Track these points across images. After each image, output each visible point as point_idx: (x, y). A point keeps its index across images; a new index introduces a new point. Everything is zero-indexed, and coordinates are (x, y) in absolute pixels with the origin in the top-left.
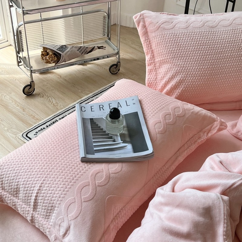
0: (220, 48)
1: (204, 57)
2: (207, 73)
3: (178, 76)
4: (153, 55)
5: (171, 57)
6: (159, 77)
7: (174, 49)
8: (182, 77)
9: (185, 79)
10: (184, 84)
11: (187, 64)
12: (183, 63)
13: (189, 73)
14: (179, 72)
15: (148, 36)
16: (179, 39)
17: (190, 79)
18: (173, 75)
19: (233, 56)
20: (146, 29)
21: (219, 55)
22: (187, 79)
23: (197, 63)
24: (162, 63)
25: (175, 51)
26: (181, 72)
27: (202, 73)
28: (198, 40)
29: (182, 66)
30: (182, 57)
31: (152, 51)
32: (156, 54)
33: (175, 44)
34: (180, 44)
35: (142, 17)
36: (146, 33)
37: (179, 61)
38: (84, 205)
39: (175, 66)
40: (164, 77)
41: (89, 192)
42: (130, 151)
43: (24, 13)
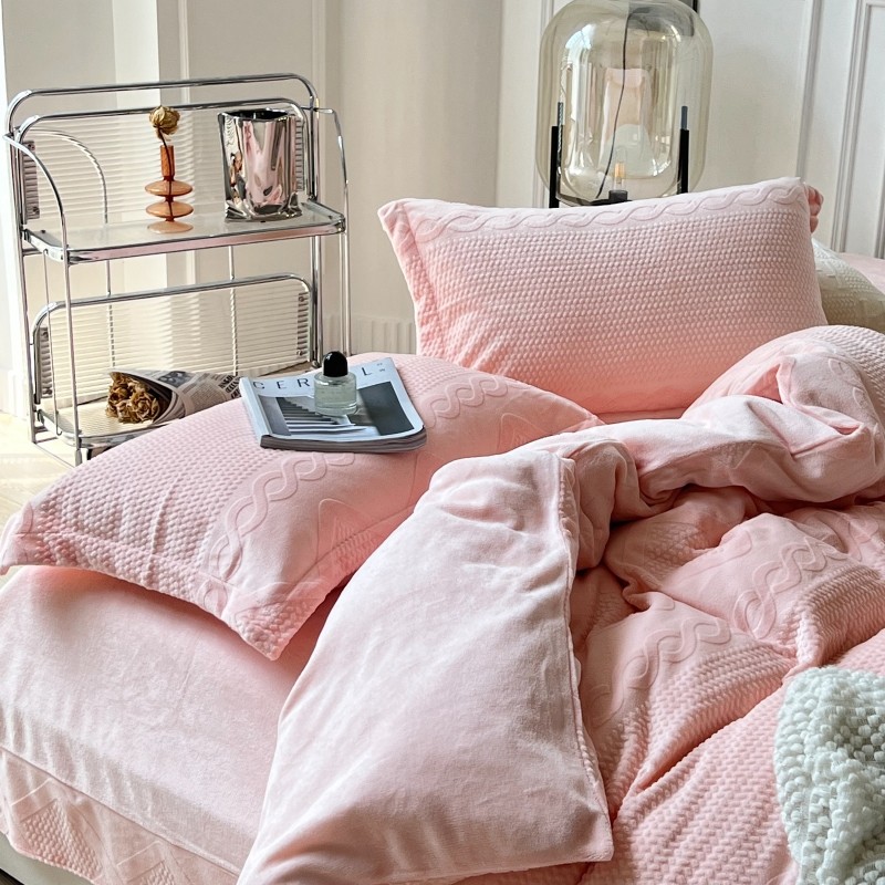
0: (597, 270)
1: (557, 292)
2: (569, 328)
3: (496, 338)
4: (433, 297)
5: (476, 293)
6: (450, 349)
7: (482, 275)
8: (505, 340)
9: (515, 345)
10: (512, 356)
11: (516, 307)
12: (507, 307)
13: (523, 330)
14: (498, 329)
15: (417, 253)
16: (494, 252)
17: (527, 344)
18: (483, 337)
19: (631, 289)
20: (413, 236)
21: (597, 287)
22: (518, 343)
23: (541, 306)
24: (455, 312)
25: (486, 280)
26: (504, 327)
27: (557, 329)
28: (542, 252)
29: (505, 312)
30: (504, 292)
31: (429, 287)
32: (439, 295)
33: (485, 263)
34: (497, 262)
35: (399, 210)
36: (411, 246)
37: (497, 301)
38: (272, 506)
39: (486, 315)
40: (461, 345)
41: (282, 487)
42: (370, 433)
43: (72, 258)
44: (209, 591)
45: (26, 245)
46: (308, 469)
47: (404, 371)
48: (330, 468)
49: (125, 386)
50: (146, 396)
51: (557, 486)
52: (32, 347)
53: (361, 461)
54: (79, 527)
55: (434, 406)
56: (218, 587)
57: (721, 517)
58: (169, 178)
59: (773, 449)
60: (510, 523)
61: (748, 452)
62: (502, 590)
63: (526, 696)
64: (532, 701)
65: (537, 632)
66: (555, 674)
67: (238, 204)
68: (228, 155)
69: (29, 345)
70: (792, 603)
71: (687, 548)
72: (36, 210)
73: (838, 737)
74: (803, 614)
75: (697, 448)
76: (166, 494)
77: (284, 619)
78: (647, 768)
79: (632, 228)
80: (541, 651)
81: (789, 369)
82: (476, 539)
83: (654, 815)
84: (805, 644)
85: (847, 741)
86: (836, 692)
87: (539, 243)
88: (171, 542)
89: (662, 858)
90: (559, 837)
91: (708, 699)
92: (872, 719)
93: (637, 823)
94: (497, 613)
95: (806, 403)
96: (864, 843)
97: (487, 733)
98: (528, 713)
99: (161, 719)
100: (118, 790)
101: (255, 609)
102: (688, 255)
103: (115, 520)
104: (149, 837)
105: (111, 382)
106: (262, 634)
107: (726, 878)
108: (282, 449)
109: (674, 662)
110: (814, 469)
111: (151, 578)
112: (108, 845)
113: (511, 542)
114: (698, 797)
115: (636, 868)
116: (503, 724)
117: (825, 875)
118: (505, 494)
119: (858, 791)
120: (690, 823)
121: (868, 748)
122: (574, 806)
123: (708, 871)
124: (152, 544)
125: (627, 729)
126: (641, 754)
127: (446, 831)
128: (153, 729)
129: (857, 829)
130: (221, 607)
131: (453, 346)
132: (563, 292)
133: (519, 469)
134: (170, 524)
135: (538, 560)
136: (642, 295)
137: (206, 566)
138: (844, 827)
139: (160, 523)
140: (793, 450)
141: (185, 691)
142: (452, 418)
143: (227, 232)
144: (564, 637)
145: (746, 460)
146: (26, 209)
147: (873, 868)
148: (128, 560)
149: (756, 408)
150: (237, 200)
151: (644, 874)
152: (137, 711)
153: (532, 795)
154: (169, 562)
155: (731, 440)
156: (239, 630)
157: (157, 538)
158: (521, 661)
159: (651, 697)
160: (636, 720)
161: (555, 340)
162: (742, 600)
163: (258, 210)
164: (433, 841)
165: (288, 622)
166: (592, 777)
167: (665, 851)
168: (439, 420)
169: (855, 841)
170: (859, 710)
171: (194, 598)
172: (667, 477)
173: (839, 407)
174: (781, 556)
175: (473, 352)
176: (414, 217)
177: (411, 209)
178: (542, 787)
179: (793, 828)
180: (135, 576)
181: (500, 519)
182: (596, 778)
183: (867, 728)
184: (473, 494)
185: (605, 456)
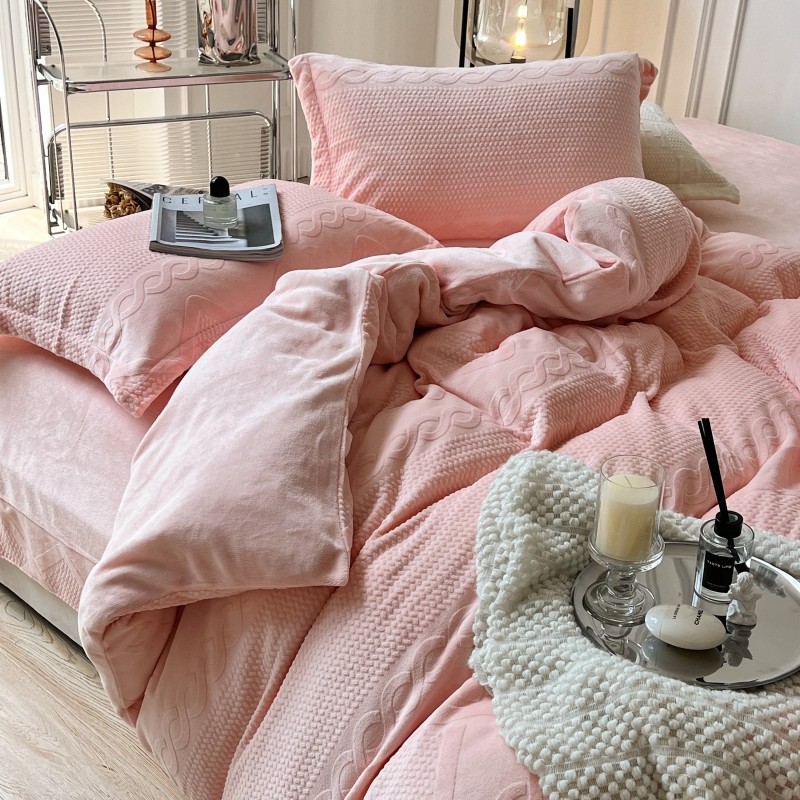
0: (456, 121)
1: (422, 138)
3: (371, 173)
4: (326, 136)
5: (357, 135)
6: (335, 180)
7: (363, 120)
8: (377, 175)
9: (385, 180)
10: (382, 189)
11: (388, 149)
12: (381, 147)
13: (392, 167)
14: (373, 165)
15: (316, 99)
16: (375, 102)
17: (395, 180)
18: (360, 172)
19: (483, 139)
20: (313, 84)
21: (455, 136)
22: (388, 178)
24: (342, 149)
25: (366, 124)
26: (377, 164)
27: (419, 168)
28: (413, 104)
29: (379, 152)
30: (380, 135)
31: (323, 127)
32: (330, 135)
33: (367, 111)
34: (376, 110)
35: (305, 61)
36: (312, 92)
37: (373, 143)
38: (147, 298)
39: (364, 154)
40: (344, 177)
41: (158, 284)
42: (241, 245)
43: (69, 90)
44: (97, 361)
45: (40, 77)
46: (183, 270)
47: (284, 196)
48: (201, 271)
49: (117, 194)
50: (132, 203)
51: (364, 297)
52: (47, 159)
53: (228, 266)
54: (10, 304)
55: (300, 225)
56: (104, 359)
57: (502, 329)
58: (153, 27)
59: (548, 276)
60: (323, 324)
61: (526, 279)
62: (299, 376)
63: (300, 460)
64: (305, 464)
65: (319, 411)
66: (328, 444)
67: (208, 51)
68: (202, 13)
69: (44, 155)
70: (533, 399)
71: (470, 352)
72: (49, 48)
73: (527, 505)
74: (540, 408)
75: (487, 272)
76: (71, 283)
77: (147, 387)
78: (389, 519)
79: (490, 88)
80: (318, 427)
81: (574, 211)
82: (291, 335)
83: (385, 555)
84: (538, 432)
85: (534, 509)
86: (533, 471)
87: (412, 96)
88: (74, 321)
89: (385, 587)
90: (308, 567)
91: (447, 469)
92: (556, 493)
93: (373, 559)
94: (291, 394)
95: (583, 240)
96: (531, 586)
97: (265, 485)
98: (300, 473)
99: (64, 455)
100: (32, 504)
101: (126, 377)
102: (532, 113)
103: (35, 301)
104: (53, 540)
105: (108, 189)
106: (129, 397)
107: (428, 605)
108: (166, 253)
109: (428, 440)
110: (578, 294)
111: (59, 347)
112: (29, 544)
113: (319, 339)
114: (421, 543)
115: (365, 592)
116: (277, 480)
117: (497, 608)
118: (322, 302)
119: (530, 547)
120: (410, 563)
121: (550, 515)
122: (323, 544)
123: (416, 599)
124: (59, 321)
125: (382, 489)
126: (387, 509)
127: (228, 556)
128: (57, 461)
129: (524, 576)
130: (105, 374)
131: (338, 177)
132: (427, 138)
133: (336, 281)
134: (73, 306)
135: (335, 355)
136: (491, 144)
137: (97, 341)
138: (514, 573)
139: (66, 305)
140: (565, 278)
141: (81, 435)
142: (314, 236)
143: (200, 73)
144: (341, 417)
145: (525, 283)
146: (40, 47)
147: (533, 606)
148: (43, 332)
149: (541, 242)
150: (208, 48)
151: (370, 598)
152: (48, 448)
153: (292, 534)
154: (72, 337)
155: (514, 267)
156: (113, 393)
157: (63, 317)
158: (301, 432)
159: (406, 467)
160: (389, 482)
161: (417, 178)
162: (498, 395)
163: (224, 56)
164: (218, 562)
165: (150, 390)
166: (343, 524)
167: (388, 582)
168: (301, 237)
169: (523, 585)
170: (548, 486)
171: (89, 364)
172: (464, 294)
173: (608, 246)
174: (534, 362)
175: (352, 184)
176: (316, 69)
177: (315, 61)
178: (300, 529)
179: (482, 571)
180: (49, 345)
181: (316, 320)
182: (346, 524)
183: (551, 500)
184: (297, 300)
185: (411, 275)
